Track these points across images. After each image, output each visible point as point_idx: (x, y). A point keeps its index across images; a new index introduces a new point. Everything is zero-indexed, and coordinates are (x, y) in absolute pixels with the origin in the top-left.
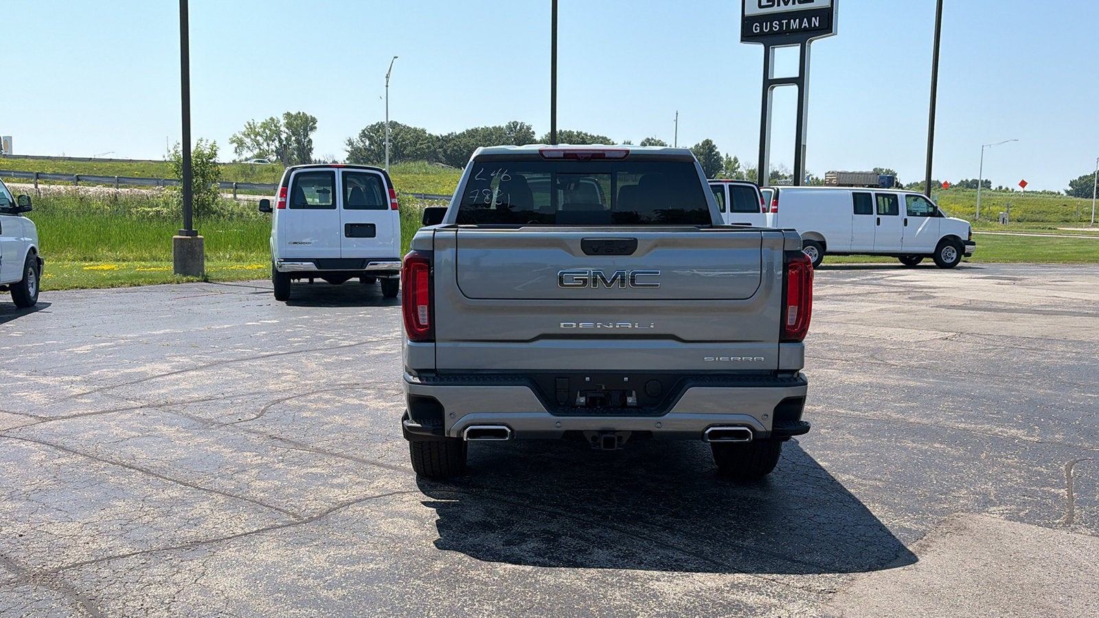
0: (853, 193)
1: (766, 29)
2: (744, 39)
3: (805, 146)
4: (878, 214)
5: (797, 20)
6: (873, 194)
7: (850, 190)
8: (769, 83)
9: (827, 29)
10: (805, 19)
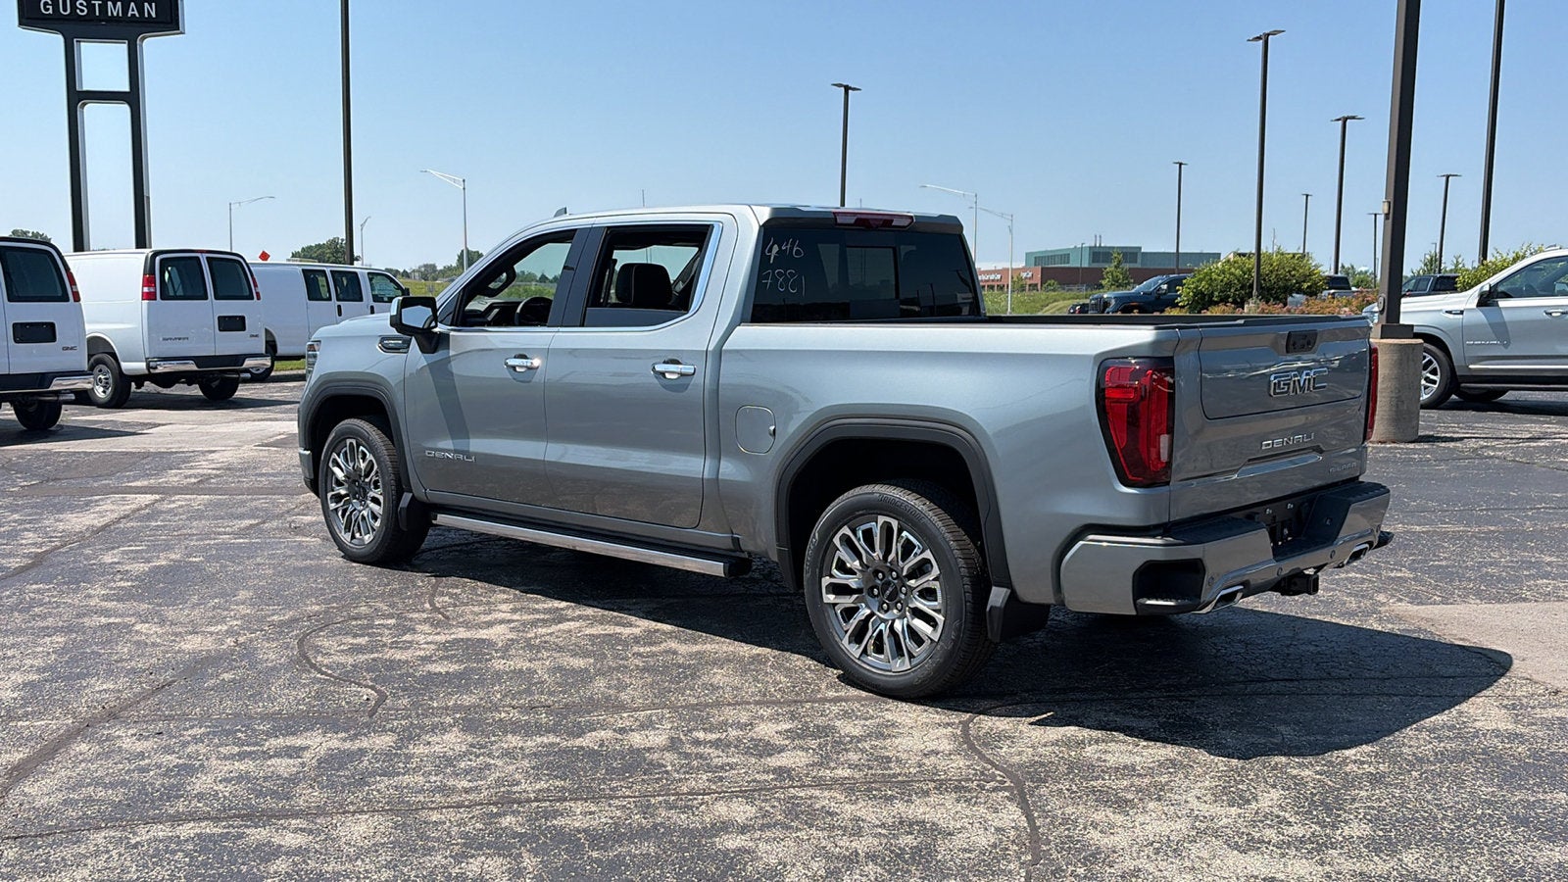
0: (303, 270)
1: (65, 10)
2: (24, 21)
3: (148, 198)
4: (338, 300)
5: (119, 4)
6: (328, 271)
7: (298, 265)
8: (77, 98)
9: (171, 23)
10: (132, 4)
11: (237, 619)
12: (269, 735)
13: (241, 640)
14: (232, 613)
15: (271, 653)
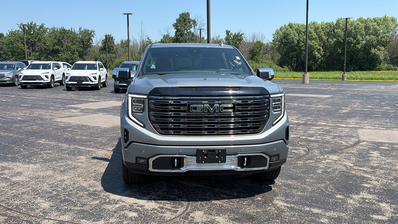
11: (323, 163)
12: (320, 140)
13: (322, 157)
14: (324, 165)
15: (316, 152)
